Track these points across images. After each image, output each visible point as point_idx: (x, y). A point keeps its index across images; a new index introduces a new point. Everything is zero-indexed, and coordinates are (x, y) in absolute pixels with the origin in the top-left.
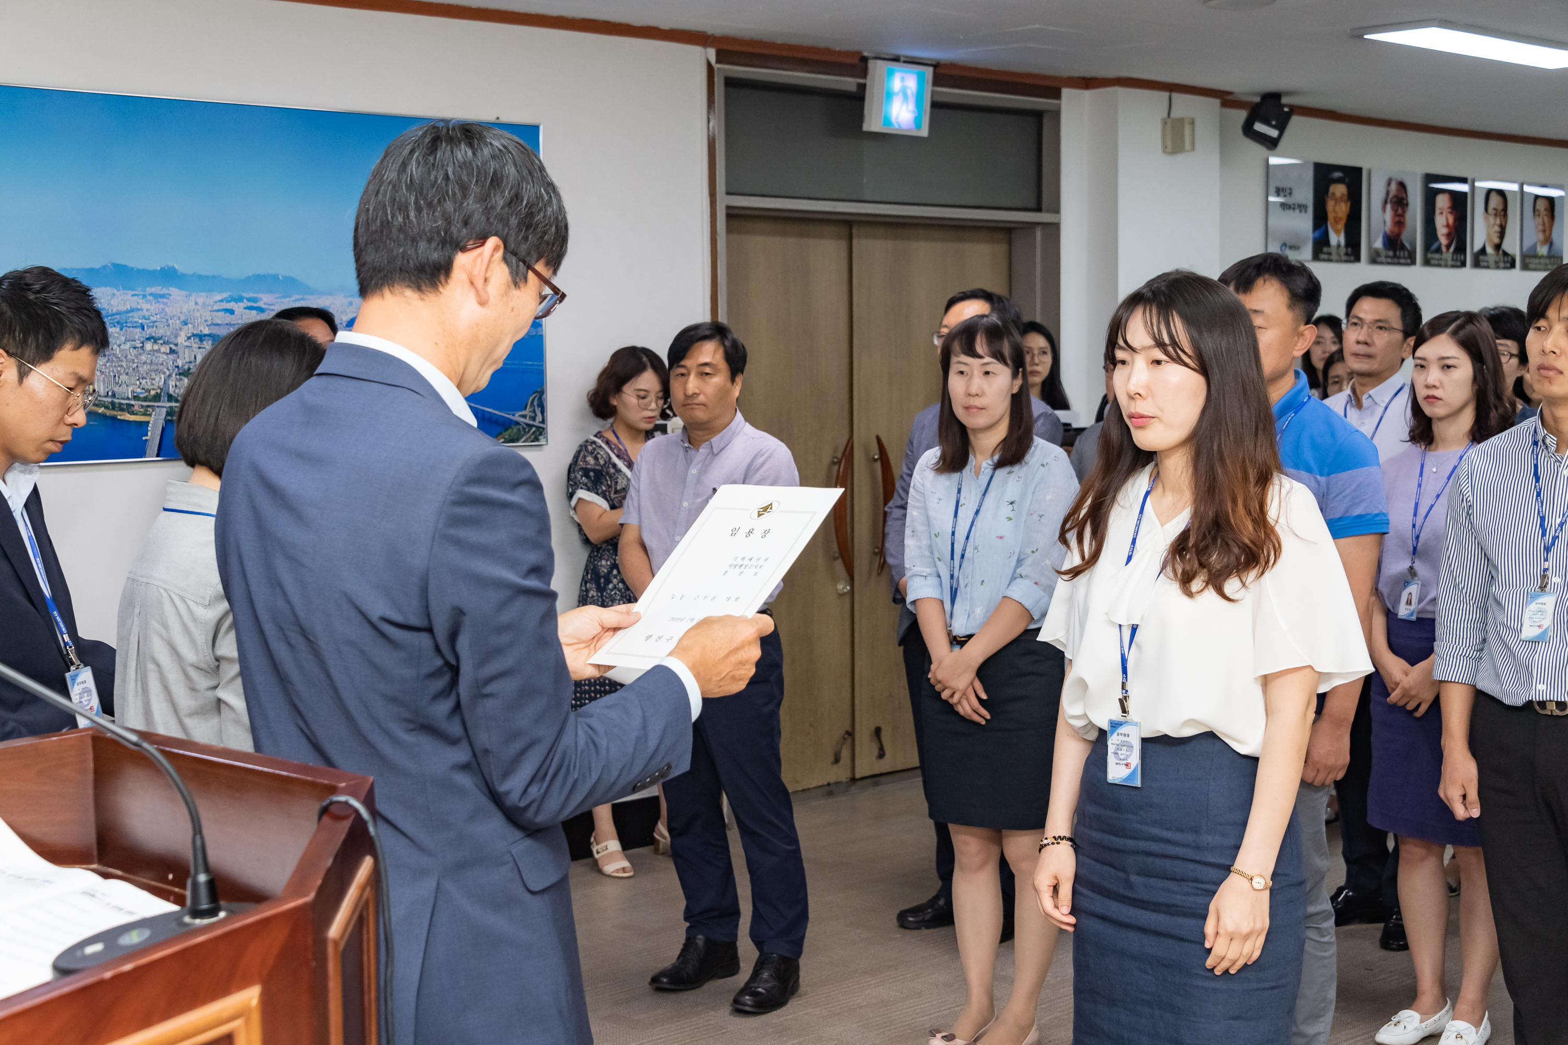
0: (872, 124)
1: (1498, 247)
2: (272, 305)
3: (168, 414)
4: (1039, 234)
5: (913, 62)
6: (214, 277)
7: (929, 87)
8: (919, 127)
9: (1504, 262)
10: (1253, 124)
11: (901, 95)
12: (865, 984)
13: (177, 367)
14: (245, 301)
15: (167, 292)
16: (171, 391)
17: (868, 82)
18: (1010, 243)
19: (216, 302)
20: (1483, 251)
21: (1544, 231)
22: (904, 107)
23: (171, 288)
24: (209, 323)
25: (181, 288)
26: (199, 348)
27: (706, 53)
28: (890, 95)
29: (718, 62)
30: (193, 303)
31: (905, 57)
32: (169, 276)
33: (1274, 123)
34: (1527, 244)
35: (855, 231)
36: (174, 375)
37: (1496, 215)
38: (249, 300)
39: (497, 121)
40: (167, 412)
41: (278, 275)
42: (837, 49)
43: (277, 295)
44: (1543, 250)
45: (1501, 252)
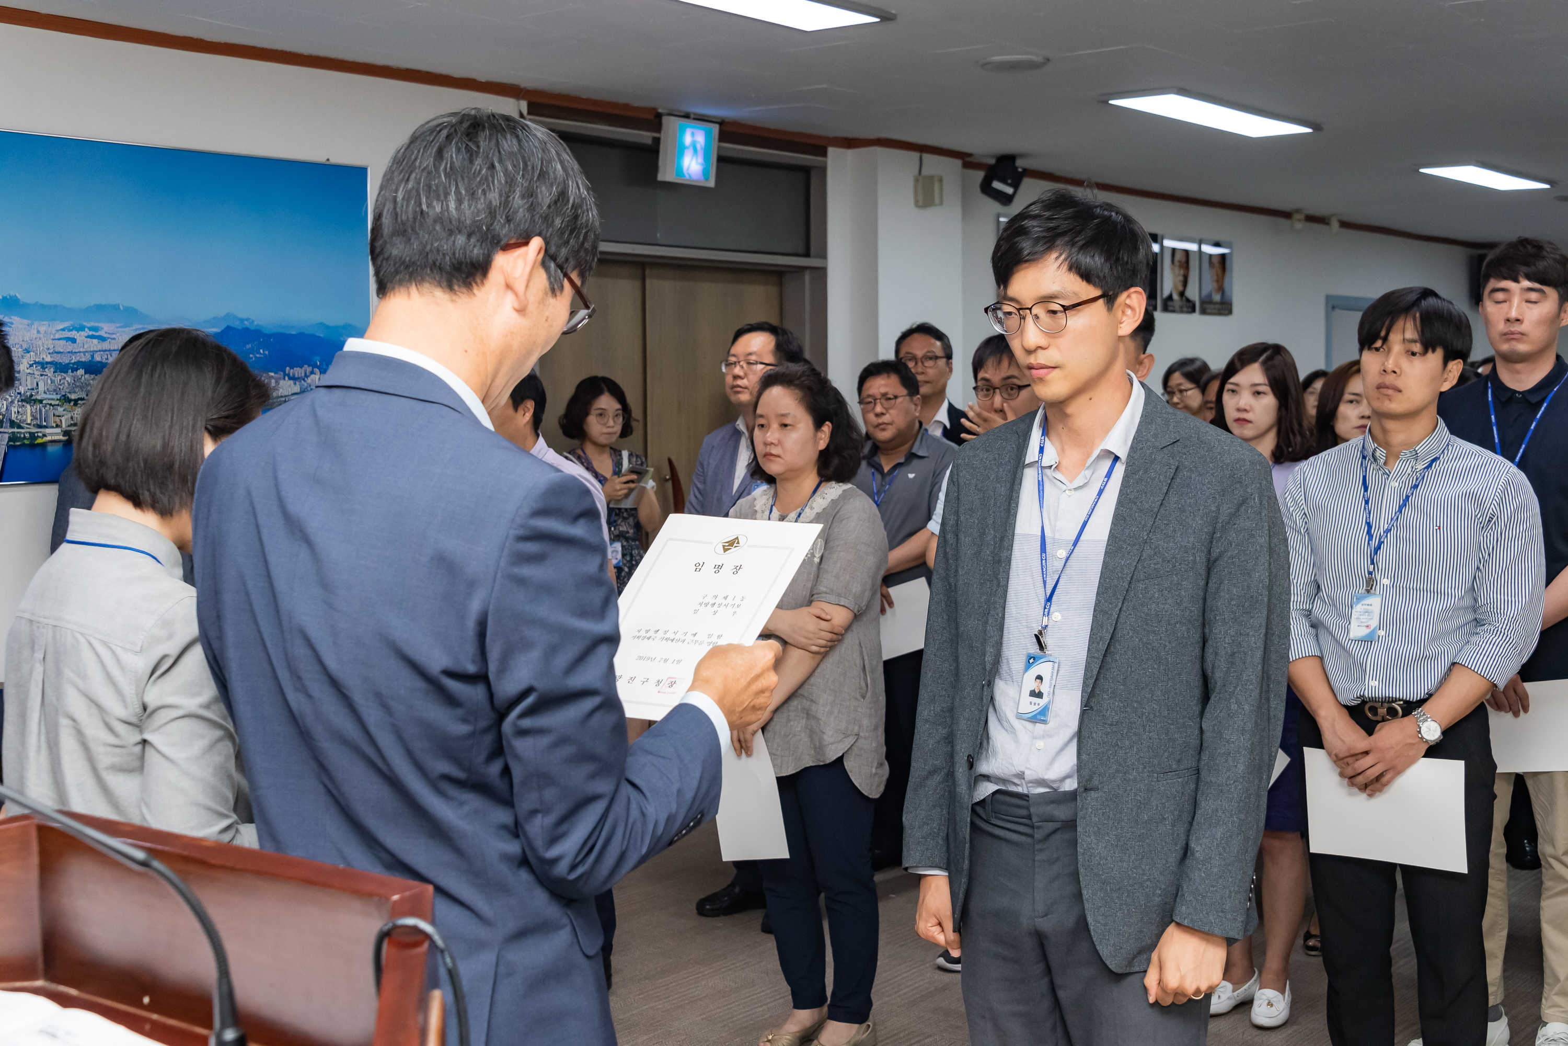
0: (666, 175)
1: (1182, 294)
2: (113, 334)
3: (10, 439)
4: (807, 277)
5: (702, 119)
6: (56, 306)
7: (715, 143)
8: (707, 180)
9: (1189, 307)
10: (991, 182)
11: (691, 148)
12: (700, 975)
13: (19, 393)
14: (86, 329)
15: (10, 321)
16: (14, 417)
17: (663, 136)
18: (781, 285)
19: (58, 331)
20: (1170, 297)
21: (1218, 281)
22: (694, 161)
23: (13, 317)
24: (51, 351)
25: (23, 316)
26: (42, 375)
27: (519, 105)
28: (683, 149)
29: (529, 113)
30: (35, 332)
31: (695, 114)
32: (11, 304)
33: (1009, 181)
34: (1205, 292)
35: (647, 272)
36: (16, 402)
37: (1180, 267)
38: (91, 329)
39: (328, 163)
40: (9, 437)
41: (119, 305)
42: (636, 105)
43: (118, 325)
44: (1217, 298)
45: (1184, 298)
